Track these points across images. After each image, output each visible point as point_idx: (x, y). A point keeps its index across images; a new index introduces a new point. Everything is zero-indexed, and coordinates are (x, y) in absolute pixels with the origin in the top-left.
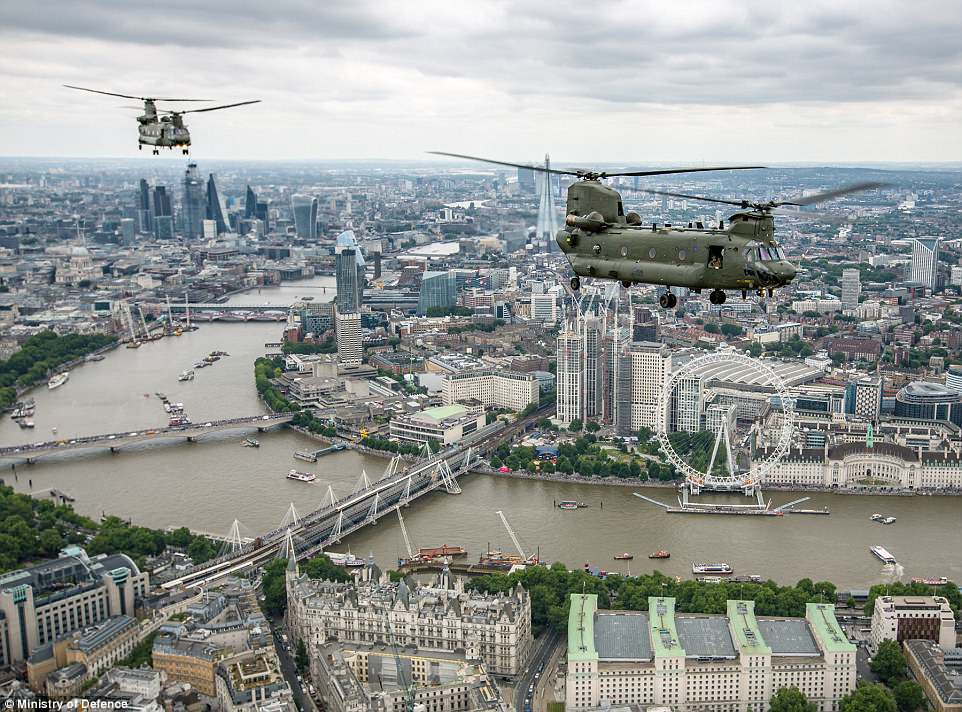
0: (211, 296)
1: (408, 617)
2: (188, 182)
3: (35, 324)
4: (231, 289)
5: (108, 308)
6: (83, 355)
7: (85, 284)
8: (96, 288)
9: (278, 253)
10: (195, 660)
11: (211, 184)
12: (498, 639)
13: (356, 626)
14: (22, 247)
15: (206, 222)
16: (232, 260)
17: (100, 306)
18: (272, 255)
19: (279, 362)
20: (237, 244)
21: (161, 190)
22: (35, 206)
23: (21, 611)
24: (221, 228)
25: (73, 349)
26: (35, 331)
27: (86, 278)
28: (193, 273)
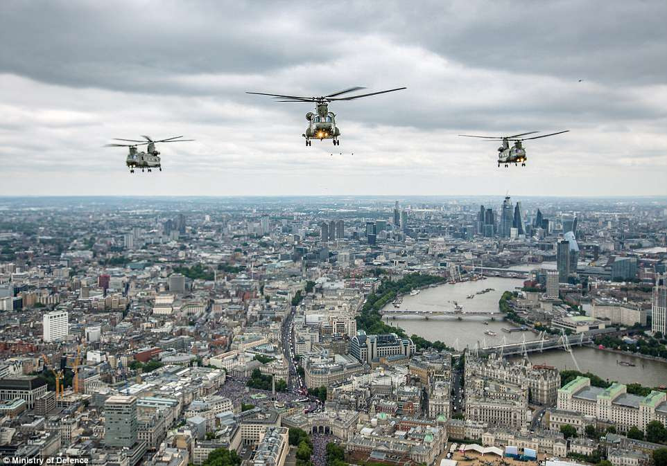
0: (500, 265)
1: (505, 373)
2: (504, 207)
3: (413, 270)
4: (512, 263)
5: (445, 266)
6: (429, 284)
7: (441, 255)
8: (445, 258)
9: (546, 246)
10: (422, 370)
11: (517, 208)
12: (539, 387)
13: (485, 374)
14: (419, 238)
15: (512, 229)
16: (519, 249)
17: (442, 265)
18: (543, 248)
19: (516, 294)
20: (525, 241)
21: (490, 210)
22: (434, 220)
23: (372, 345)
24: (520, 232)
25: (424, 281)
26: (411, 272)
27: (442, 252)
28: (495, 254)
